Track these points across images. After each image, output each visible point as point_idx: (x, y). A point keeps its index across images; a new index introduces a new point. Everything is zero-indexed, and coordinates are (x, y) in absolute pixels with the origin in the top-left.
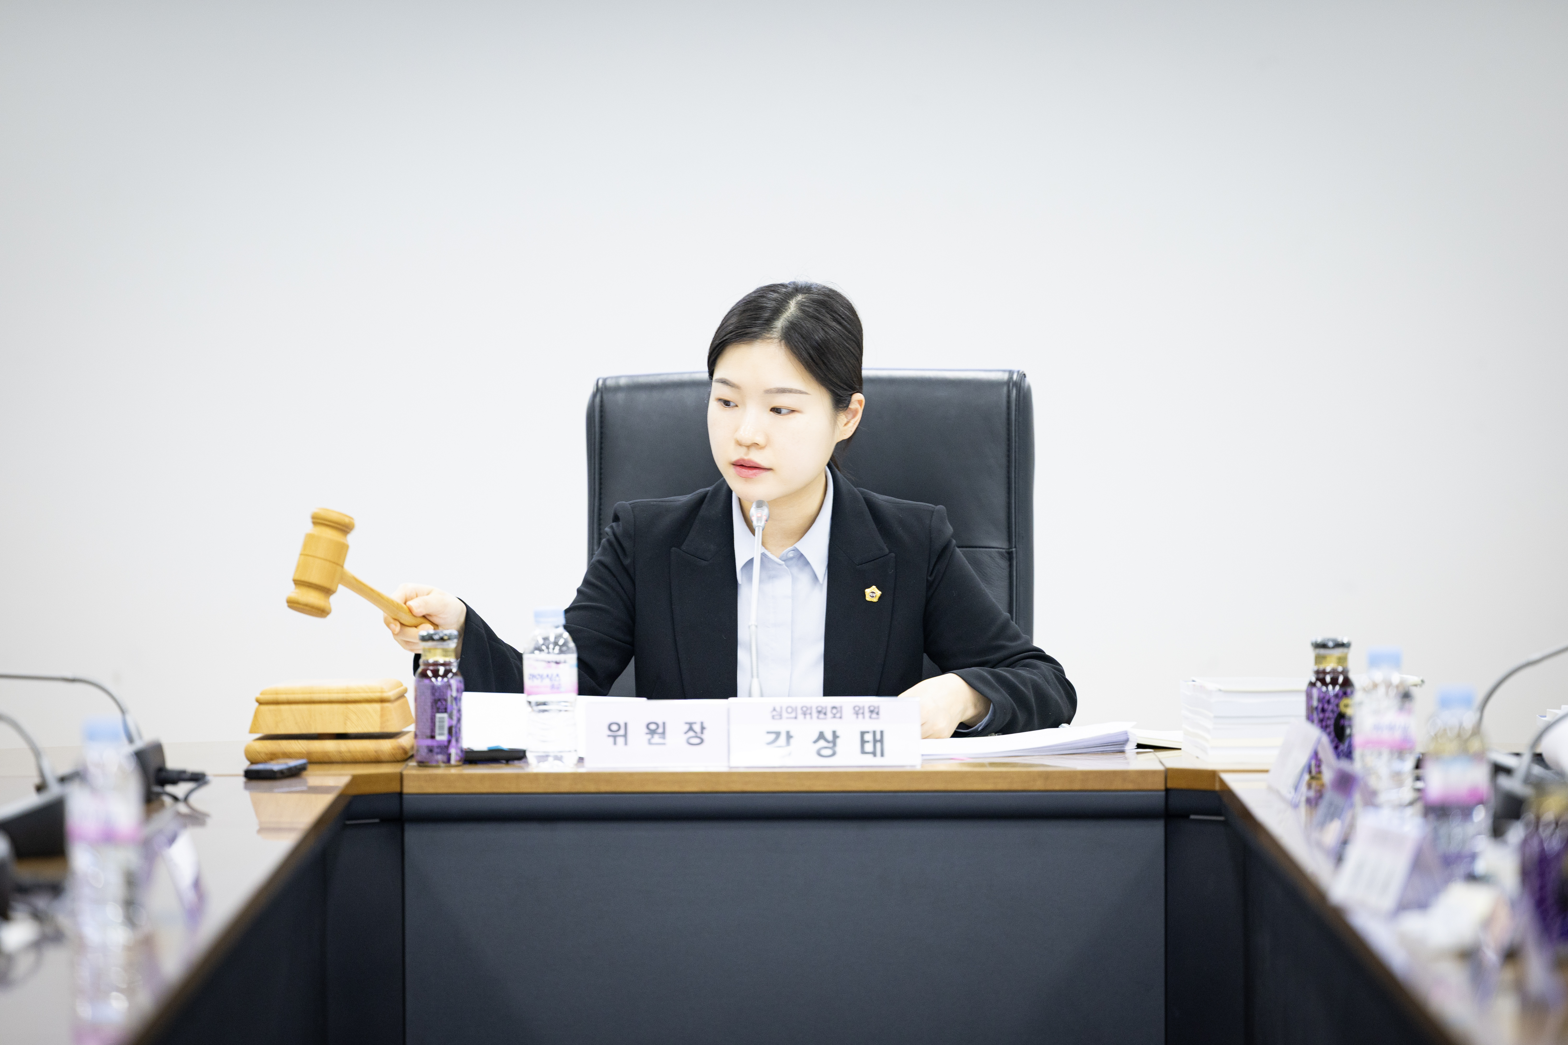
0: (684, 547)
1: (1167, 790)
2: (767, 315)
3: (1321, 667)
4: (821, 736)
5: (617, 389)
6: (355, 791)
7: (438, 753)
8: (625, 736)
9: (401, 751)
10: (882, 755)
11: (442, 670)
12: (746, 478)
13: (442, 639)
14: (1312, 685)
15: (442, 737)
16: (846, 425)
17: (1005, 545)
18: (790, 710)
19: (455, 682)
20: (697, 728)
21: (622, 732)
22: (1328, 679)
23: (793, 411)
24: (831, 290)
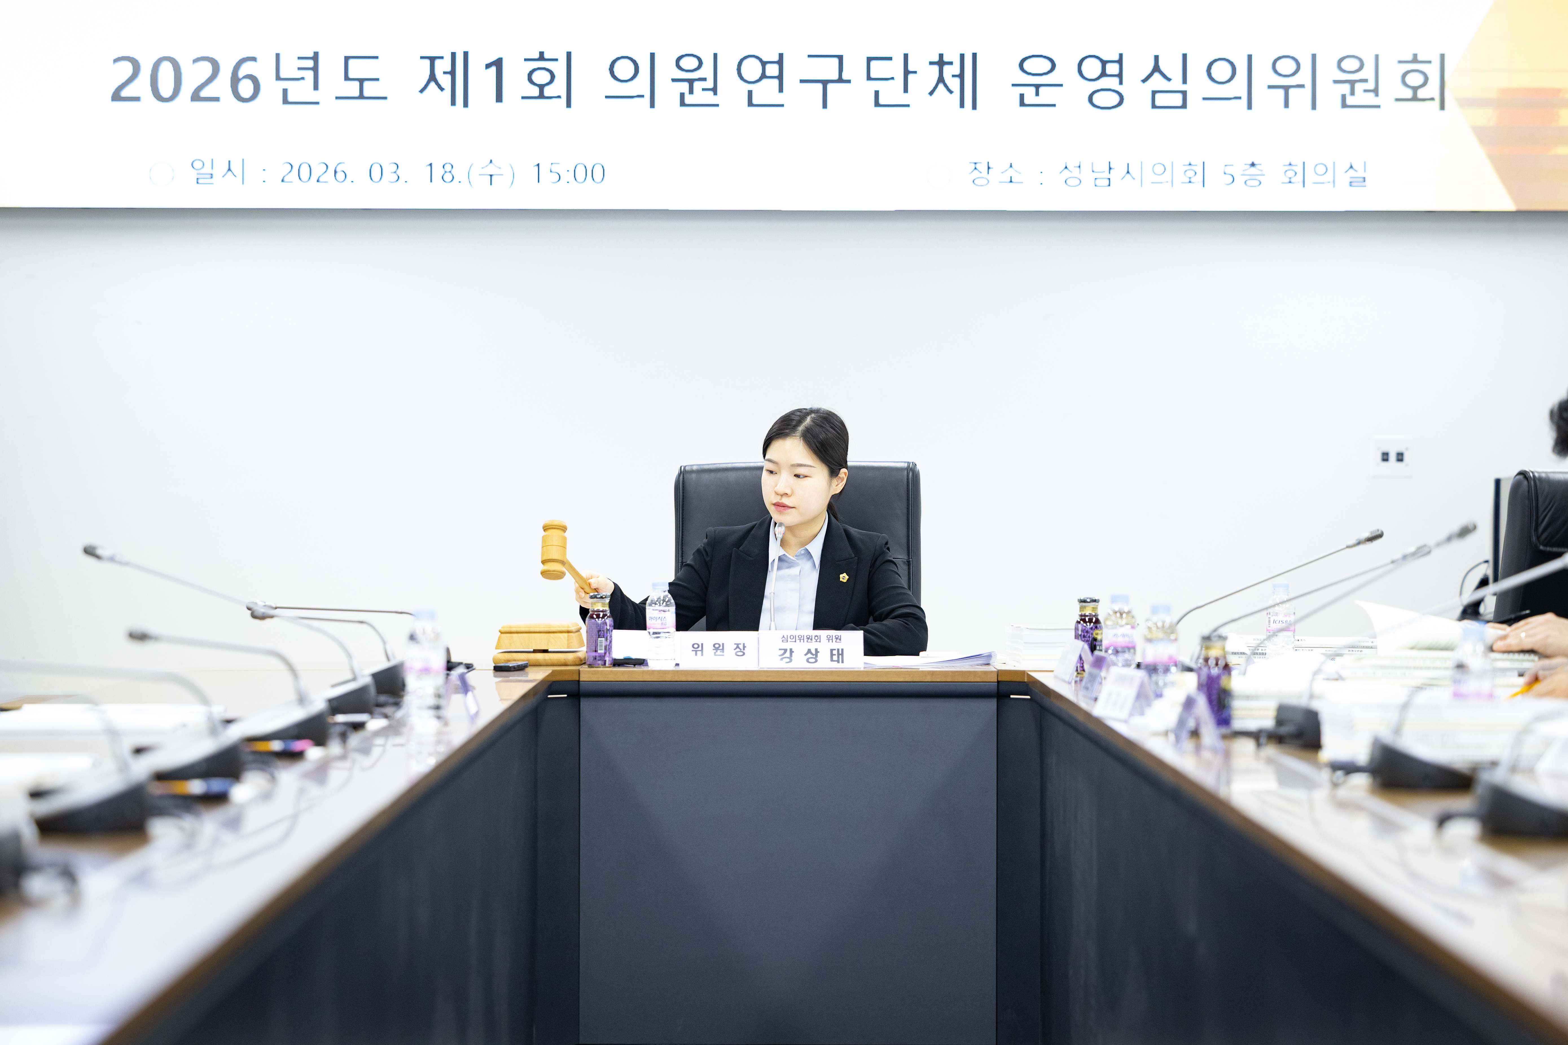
0: (740, 548)
1: (998, 682)
2: (794, 423)
3: (1083, 613)
4: (809, 651)
5: (692, 472)
6: (554, 679)
7: (599, 660)
8: (702, 650)
9: (578, 659)
10: (843, 662)
11: (601, 614)
12: (780, 512)
13: (602, 597)
14: (1078, 622)
15: (601, 651)
16: (837, 486)
17: (906, 557)
18: (792, 637)
19: (609, 621)
20: (741, 646)
21: (700, 649)
23: (806, 476)
24: (830, 412)
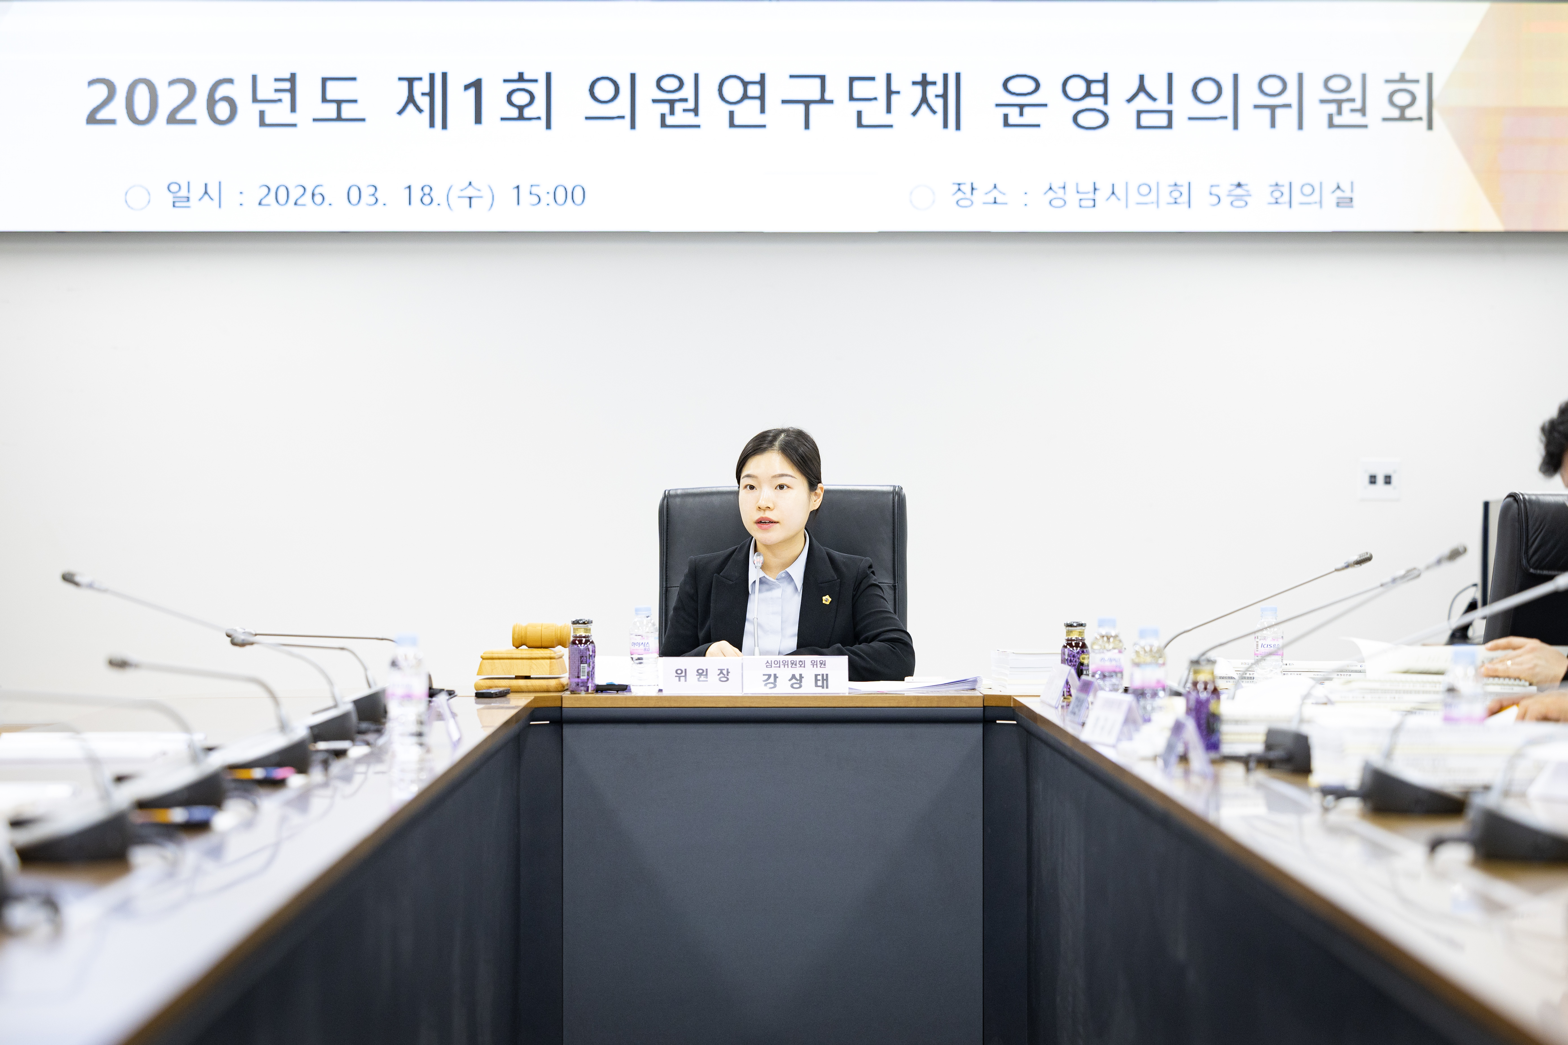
0: (722, 573)
1: (984, 707)
3: (1070, 637)
4: (794, 677)
5: (676, 496)
6: (536, 705)
8: (685, 676)
9: (561, 686)
10: (827, 687)
12: (764, 530)
14: (1065, 647)
16: (815, 501)
17: (892, 582)
20: (725, 672)
21: (683, 674)
22: (1074, 644)
23: (789, 486)
